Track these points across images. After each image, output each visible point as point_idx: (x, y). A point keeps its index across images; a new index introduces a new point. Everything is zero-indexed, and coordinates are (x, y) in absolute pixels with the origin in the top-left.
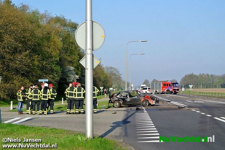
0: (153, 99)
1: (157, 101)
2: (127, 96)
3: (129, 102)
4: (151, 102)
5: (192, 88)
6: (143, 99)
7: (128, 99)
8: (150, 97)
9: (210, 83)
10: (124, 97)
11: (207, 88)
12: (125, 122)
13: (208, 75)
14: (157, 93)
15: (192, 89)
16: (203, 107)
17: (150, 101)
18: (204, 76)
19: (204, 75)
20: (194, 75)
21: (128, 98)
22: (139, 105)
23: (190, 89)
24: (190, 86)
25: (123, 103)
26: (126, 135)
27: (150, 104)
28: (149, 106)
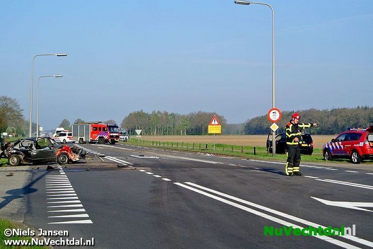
0: (75, 151)
1: (83, 156)
2: (31, 147)
3: (36, 156)
4: (72, 158)
5: (141, 134)
6: (59, 153)
7: (34, 152)
8: (72, 148)
9: (169, 127)
10: (26, 147)
11: (164, 134)
12: (28, 189)
13: (166, 114)
14: (82, 142)
15: (140, 136)
16: (157, 166)
17: (70, 156)
18: (159, 115)
19: (160, 113)
20: (144, 114)
21: (33, 149)
22: (52, 161)
23: (137, 136)
24: (137, 131)
25: (24, 158)
26: (29, 211)
27: (70, 161)
28: (68, 163)
